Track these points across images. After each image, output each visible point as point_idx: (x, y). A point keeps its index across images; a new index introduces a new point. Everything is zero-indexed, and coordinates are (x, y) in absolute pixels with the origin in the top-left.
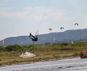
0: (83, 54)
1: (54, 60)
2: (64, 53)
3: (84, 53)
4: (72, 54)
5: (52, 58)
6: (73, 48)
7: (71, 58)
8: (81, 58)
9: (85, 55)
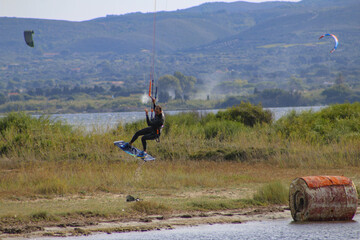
0: (307, 197)
1: (125, 225)
2: (202, 185)
3: (310, 192)
4: (250, 192)
5: (115, 217)
6: (272, 153)
7: (235, 218)
8: (296, 221)
9: (317, 201)
